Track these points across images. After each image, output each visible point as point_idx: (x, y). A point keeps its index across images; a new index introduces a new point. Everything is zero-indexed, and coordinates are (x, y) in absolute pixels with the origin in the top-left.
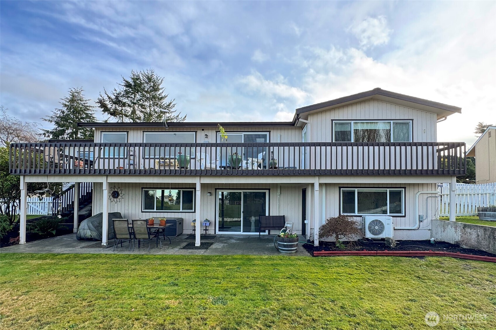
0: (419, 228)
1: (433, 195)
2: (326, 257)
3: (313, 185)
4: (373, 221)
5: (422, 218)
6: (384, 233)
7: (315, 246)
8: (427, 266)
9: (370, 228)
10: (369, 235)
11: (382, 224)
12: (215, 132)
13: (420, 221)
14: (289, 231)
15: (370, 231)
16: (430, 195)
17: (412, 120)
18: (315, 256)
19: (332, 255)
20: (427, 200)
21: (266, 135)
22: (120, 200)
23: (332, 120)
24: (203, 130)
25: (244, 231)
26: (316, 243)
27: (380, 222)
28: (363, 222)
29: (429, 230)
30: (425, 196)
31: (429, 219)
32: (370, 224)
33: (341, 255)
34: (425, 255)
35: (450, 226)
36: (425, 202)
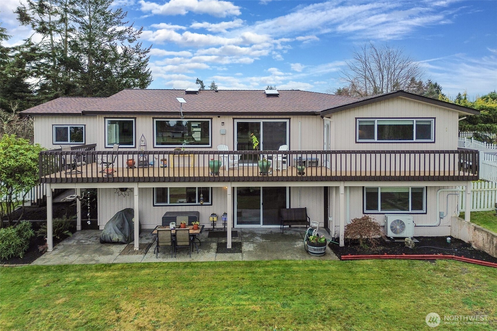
0: (439, 225)
1: (453, 193)
2: (353, 261)
3: (337, 188)
4: (395, 221)
5: (443, 215)
6: (405, 232)
7: (340, 246)
8: (434, 270)
9: (391, 227)
10: (391, 234)
11: (404, 224)
12: (232, 119)
13: (440, 218)
14: (316, 231)
15: (392, 230)
16: (451, 193)
17: (435, 118)
18: (343, 260)
19: (357, 259)
20: (447, 198)
21: (286, 123)
22: (129, 194)
23: (356, 118)
24: (219, 117)
25: (263, 224)
26: (342, 243)
27: (401, 221)
28: (386, 221)
29: (449, 226)
30: (446, 194)
31: (450, 215)
32: (392, 223)
33: (365, 258)
34: (435, 258)
35: (465, 226)
36: (445, 198)
